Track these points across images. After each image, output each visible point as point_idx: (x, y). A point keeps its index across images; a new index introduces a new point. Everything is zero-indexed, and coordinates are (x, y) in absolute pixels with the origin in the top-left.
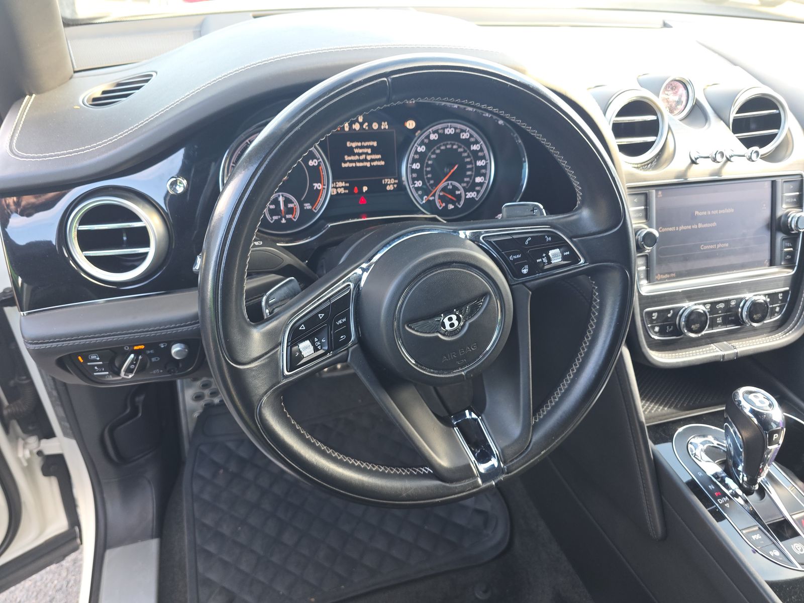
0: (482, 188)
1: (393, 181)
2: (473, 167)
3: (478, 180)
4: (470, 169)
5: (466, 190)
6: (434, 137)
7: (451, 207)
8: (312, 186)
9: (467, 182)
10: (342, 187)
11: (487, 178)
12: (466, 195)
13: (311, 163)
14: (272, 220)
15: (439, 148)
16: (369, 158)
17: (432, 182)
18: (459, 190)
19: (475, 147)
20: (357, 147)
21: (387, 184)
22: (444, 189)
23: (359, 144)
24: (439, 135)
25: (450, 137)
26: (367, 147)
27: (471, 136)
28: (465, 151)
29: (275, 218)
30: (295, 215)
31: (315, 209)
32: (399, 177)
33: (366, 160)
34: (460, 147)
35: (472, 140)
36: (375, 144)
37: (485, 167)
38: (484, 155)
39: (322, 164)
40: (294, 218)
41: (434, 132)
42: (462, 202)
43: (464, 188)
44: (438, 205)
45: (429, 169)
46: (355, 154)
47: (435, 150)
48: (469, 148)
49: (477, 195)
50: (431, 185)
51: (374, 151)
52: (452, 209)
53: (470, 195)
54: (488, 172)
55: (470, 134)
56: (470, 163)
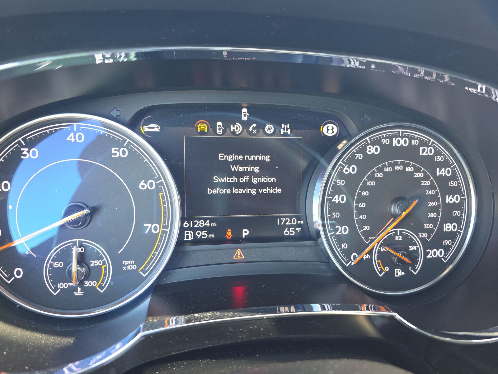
0: (453, 241)
1: (294, 221)
2: (439, 205)
3: (448, 227)
4: (434, 209)
5: (427, 245)
6: (372, 150)
7: (399, 273)
8: (140, 227)
9: (429, 231)
10: (205, 228)
11: (463, 225)
12: (426, 254)
13: (143, 185)
14: (55, 290)
15: (380, 170)
16: (255, 181)
17: (367, 228)
18: (415, 244)
19: (443, 172)
20: (236, 163)
21: (285, 226)
22: (389, 242)
23: (240, 158)
24: (383, 146)
25: (401, 152)
26: (254, 163)
27: (437, 153)
28: (426, 178)
29: (62, 286)
30: (103, 281)
31: (144, 272)
32: (306, 216)
33: (250, 185)
34: (417, 170)
35: (439, 159)
36: (267, 158)
37: (459, 207)
38: (459, 186)
39: (164, 188)
40: (101, 287)
41: (373, 144)
42: (419, 267)
43: (422, 240)
44: (376, 268)
45: (362, 205)
46: (231, 174)
47: (374, 173)
48: (434, 173)
49: (445, 255)
50: (366, 233)
51: (265, 169)
52: (402, 276)
53: (432, 254)
54: (465, 215)
55: (436, 150)
56: (434, 198)
